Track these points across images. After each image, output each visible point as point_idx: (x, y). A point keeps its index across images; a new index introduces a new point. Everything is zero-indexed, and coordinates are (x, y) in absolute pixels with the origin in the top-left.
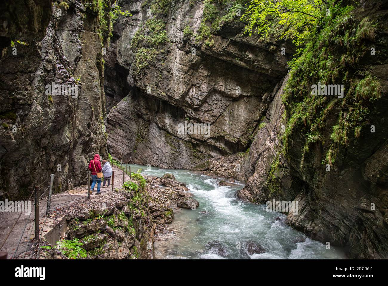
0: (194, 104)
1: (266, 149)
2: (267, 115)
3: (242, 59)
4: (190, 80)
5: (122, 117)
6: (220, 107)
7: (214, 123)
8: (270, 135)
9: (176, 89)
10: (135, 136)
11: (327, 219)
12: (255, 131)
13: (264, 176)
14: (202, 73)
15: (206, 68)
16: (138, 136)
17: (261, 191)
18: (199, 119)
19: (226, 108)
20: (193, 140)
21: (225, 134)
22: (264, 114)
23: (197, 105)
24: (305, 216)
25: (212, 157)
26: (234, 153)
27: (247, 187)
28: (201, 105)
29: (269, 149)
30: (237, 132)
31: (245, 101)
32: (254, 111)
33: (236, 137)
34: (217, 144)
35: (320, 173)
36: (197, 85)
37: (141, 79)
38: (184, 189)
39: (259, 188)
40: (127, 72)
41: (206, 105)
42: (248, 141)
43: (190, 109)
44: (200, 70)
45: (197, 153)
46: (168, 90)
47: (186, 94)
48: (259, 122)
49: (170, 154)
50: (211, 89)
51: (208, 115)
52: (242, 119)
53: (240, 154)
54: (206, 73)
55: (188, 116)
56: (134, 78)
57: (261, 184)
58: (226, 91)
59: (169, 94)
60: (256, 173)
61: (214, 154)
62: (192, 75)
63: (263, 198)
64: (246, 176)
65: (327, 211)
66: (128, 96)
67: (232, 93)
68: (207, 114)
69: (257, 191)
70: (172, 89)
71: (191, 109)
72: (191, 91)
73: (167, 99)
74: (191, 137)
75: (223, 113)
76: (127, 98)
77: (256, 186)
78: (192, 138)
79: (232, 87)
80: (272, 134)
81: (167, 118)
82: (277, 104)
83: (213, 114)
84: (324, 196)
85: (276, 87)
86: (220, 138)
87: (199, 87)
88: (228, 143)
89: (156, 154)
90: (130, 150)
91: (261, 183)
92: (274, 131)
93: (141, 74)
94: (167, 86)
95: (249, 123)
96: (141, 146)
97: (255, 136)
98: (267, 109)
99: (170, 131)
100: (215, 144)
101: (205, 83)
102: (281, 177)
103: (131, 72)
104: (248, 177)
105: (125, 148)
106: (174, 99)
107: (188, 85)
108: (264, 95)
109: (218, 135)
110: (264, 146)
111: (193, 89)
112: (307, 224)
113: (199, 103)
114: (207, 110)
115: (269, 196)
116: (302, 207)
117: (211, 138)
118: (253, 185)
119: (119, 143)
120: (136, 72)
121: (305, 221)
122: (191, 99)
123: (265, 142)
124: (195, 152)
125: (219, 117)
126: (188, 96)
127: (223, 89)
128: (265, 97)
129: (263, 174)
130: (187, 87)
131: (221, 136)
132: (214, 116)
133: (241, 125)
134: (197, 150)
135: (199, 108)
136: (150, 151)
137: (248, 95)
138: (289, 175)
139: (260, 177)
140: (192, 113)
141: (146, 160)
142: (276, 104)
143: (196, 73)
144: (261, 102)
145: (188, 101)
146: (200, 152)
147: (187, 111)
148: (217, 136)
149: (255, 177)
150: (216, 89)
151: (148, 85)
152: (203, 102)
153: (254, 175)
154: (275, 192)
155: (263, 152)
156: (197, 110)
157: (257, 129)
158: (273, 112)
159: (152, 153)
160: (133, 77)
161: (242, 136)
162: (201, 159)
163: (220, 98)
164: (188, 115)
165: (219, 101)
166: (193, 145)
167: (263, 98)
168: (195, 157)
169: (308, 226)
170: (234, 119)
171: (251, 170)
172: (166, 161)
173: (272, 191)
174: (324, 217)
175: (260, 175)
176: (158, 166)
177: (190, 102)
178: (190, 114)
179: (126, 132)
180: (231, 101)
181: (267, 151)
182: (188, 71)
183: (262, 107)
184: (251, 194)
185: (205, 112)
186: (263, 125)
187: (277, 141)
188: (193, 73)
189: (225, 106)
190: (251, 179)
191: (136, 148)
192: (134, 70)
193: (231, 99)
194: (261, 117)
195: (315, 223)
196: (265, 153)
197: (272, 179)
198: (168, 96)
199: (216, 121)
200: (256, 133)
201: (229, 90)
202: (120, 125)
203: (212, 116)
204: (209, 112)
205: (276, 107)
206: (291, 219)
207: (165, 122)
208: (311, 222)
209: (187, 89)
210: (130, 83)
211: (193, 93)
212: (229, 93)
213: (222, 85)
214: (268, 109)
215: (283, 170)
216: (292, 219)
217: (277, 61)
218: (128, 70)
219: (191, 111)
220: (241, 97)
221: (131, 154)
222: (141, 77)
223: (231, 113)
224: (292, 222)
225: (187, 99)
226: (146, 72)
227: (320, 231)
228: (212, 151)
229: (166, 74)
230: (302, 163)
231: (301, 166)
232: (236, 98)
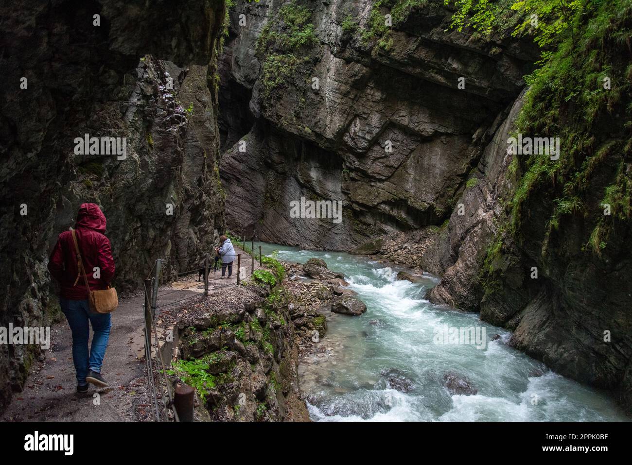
0: (357, 147)
1: (479, 222)
2: (480, 166)
3: (440, 72)
4: (351, 107)
5: (241, 167)
6: (401, 151)
7: (390, 177)
8: (486, 200)
9: (328, 122)
10: (261, 197)
11: (585, 342)
12: (458, 192)
13: (474, 267)
14: (372, 95)
15: (378, 86)
16: (266, 198)
17: (469, 290)
18: (366, 172)
19: (410, 153)
20: (354, 205)
21: (408, 196)
22: (474, 163)
23: (363, 149)
24: (547, 335)
25: (386, 233)
26: (422, 226)
27: (444, 283)
28: (368, 149)
29: (483, 221)
30: (428, 192)
31: (442, 142)
32: (458, 159)
33: (425, 202)
34: (394, 213)
35: (576, 266)
36: (364, 115)
37: (271, 106)
38: (340, 283)
39: (464, 286)
40: (248, 94)
41: (377, 148)
42: (446, 208)
43: (351, 155)
44: (368, 91)
45: (360, 226)
46: (316, 123)
47: (345, 130)
48: (465, 177)
49: (317, 226)
50: (386, 122)
51: (381, 165)
52: (437, 171)
53: (432, 229)
54: (378, 95)
55: (347, 166)
56: (260, 103)
57: (469, 280)
58: (412, 126)
59: (317, 130)
60: (459, 261)
61: (388, 228)
62: (356, 99)
63: (471, 302)
64: (442, 265)
65: (586, 330)
66: (250, 133)
67: (421, 129)
68: (378, 164)
69: (462, 290)
70: (321, 122)
71: (353, 154)
72: (353, 126)
73: (313, 138)
74: (352, 200)
75: (405, 161)
76: (249, 136)
77: (461, 282)
78: (353, 202)
79: (422, 119)
80: (489, 198)
81: (313, 169)
82: (499, 147)
83: (388, 163)
84: (581, 304)
85: (499, 118)
86: (399, 203)
87: (366, 119)
88: (412, 211)
89: (296, 226)
90: (253, 219)
91: (469, 278)
92: (492, 192)
93: (271, 97)
94: (314, 117)
95: (448, 180)
96: (270, 212)
97: (458, 199)
98: (480, 156)
99: (318, 191)
100: (391, 212)
101: (377, 111)
102: (504, 268)
103: (255, 94)
104: (445, 267)
105: (246, 215)
106: (325, 138)
107: (348, 115)
108: (476, 131)
109: (395, 197)
110: (474, 217)
111: (355, 123)
112: (549, 348)
113: (366, 145)
114: (378, 156)
115: (483, 300)
116: (541, 321)
117: (384, 202)
118: (455, 280)
119: (236, 209)
120: (264, 94)
121: (545, 343)
122: (353, 139)
123: (476, 210)
124: (358, 225)
125: (398, 168)
126: (348, 134)
127: (405, 121)
128: (477, 136)
129: (472, 264)
130: (346, 119)
131: (401, 199)
132: (390, 167)
133: (436, 181)
134: (361, 222)
135: (365, 153)
136: (285, 222)
137: (449, 132)
138: (518, 266)
139: (467, 267)
140: (354, 162)
141: (279, 236)
142: (496, 147)
143: (361, 95)
144: (470, 143)
145: (347, 142)
146: (365, 224)
147: (346, 159)
148: (394, 199)
149: (458, 268)
150: (394, 121)
151: (284, 115)
152: (372, 143)
153: (457, 264)
154: (494, 294)
155: (473, 227)
156: (362, 156)
157: (462, 188)
158: (490, 160)
159: (288, 225)
160: (258, 103)
161: (436, 199)
162: (367, 236)
163: (400, 137)
164: (348, 164)
165: (398, 141)
166: (354, 212)
167: (474, 136)
168: (357, 232)
169: (552, 351)
170: (424, 171)
171: (451, 255)
172: (310, 238)
173: (488, 291)
174: (581, 339)
175: (466, 264)
176: (298, 245)
177: (351, 143)
178: (350, 163)
179: (248, 191)
180: (418, 141)
181: (480, 226)
182: (348, 93)
183: (472, 153)
184: (451, 294)
185: (375, 159)
186: (472, 182)
187: (499, 210)
188: (356, 96)
189: (409, 151)
190: (451, 271)
191: (263, 216)
192: (260, 90)
193: (419, 139)
194: (469, 169)
195: (563, 348)
196: (476, 229)
197: (488, 272)
198: (315, 132)
199: (392, 175)
200: (461, 195)
201: (416, 124)
202: (238, 180)
203: (387, 166)
204: (381, 160)
205: (498, 153)
206: (520, 339)
207: (309, 176)
208: (556, 345)
209: (347, 122)
210: (254, 111)
211: (356, 129)
212: (417, 129)
213: (405, 114)
214: (483, 156)
215: (509, 258)
216: (523, 339)
217: (502, 74)
218: (251, 91)
219: (352, 158)
220: (436, 135)
221: (256, 225)
222: (272, 102)
223: (418, 161)
224: (522, 343)
225: (346, 139)
226: (280, 95)
227: (572, 361)
228: (386, 224)
229: (313, 97)
230: (544, 248)
231: (543, 252)
232: (427, 137)
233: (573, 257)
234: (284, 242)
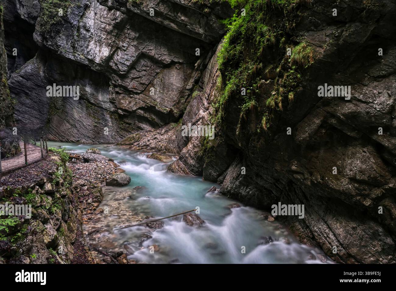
0: (120, 70)
1: (200, 118)
2: (200, 84)
3: (174, 21)
4: (114, 42)
5: (29, 84)
6: (150, 74)
7: (143, 91)
8: (204, 105)
9: (97, 52)
10: (47, 106)
11: (260, 184)
12: (187, 101)
13: (199, 146)
14: (128, 34)
15: (133, 29)
16: (51, 108)
17: (196, 161)
18: (127, 87)
19: (156, 75)
20: (119, 111)
21: (156, 103)
22: (196, 82)
23: (124, 71)
24: (240, 182)
25: (142, 129)
26: (166, 124)
27: (181, 158)
28: (128, 72)
29: (203, 118)
30: (169, 101)
31: (176, 68)
32: (186, 79)
33: (167, 107)
34: (146, 115)
35: (255, 139)
36: (123, 48)
37: (51, 37)
39: (193, 159)
40: (32, 28)
41: (134, 71)
42: (180, 111)
43: (115, 76)
44: (126, 31)
45: (124, 125)
46: (88, 52)
47: (110, 57)
48: (192, 90)
49: (93, 127)
50: (139, 54)
51: (137, 82)
52: (174, 87)
53: (172, 125)
54: (133, 34)
55: (113, 84)
56: (42, 35)
58: (157, 56)
59: (89, 57)
60: (190, 144)
61: (143, 126)
62: (118, 36)
63: (197, 168)
64: (179, 147)
65: (261, 176)
66: (35, 57)
67: (162, 59)
68: (135, 82)
69: (191, 161)
70: (92, 51)
71: (117, 75)
72: (116, 55)
73: (87, 63)
74: (118, 107)
75: (153, 80)
76: (34, 60)
77: (191, 157)
78: (118, 109)
79: (163, 52)
80: (206, 104)
81: (88, 85)
82: (211, 72)
83: (142, 81)
84: (258, 162)
85: (210, 54)
86: (150, 109)
87: (125, 51)
88: (159, 114)
89: (76, 127)
90: (41, 124)
91: (196, 153)
92: (207, 100)
93: (51, 30)
94: (87, 47)
95: (181, 93)
96: (55, 119)
97: (187, 105)
98: (200, 78)
99: (92, 101)
100: (145, 114)
101: (132, 46)
102: (216, 146)
103: (37, 28)
104: (181, 148)
105: (35, 121)
106: (96, 63)
107: (112, 47)
108: (197, 62)
110: (197, 115)
111: (118, 53)
112: (242, 190)
113: (126, 68)
114: (134, 77)
115: (205, 166)
116: (237, 174)
117: (140, 108)
118: (187, 155)
119: (26, 116)
120: (45, 28)
121: (239, 187)
122: (116, 64)
123: (199, 111)
124: (123, 124)
125: (148, 85)
126: (113, 61)
127: (153, 53)
128: (198, 64)
129: (197, 144)
130: (111, 50)
131: (151, 106)
132: (143, 84)
133: (174, 95)
134: (125, 123)
135: (126, 74)
136: (67, 124)
137: (180, 61)
138: (223, 143)
139: (194, 147)
140: (118, 80)
141: (63, 134)
142: (209, 72)
143: (121, 34)
144: (194, 69)
145: (112, 66)
146: (127, 123)
147: (111, 78)
148: (147, 106)
149: (189, 148)
150: (145, 53)
151: (62, 45)
152: (130, 67)
153: (188, 145)
154: (211, 162)
155: (197, 122)
156: (123, 77)
157: (190, 98)
158: (206, 80)
159: (70, 127)
160: (40, 34)
161: (174, 105)
163: (149, 64)
164: (113, 82)
165: (148, 67)
166: (120, 115)
167: (196, 65)
168: (122, 129)
170: (165, 87)
171: (184, 141)
172: (88, 135)
173: (207, 160)
174: (258, 182)
175: (194, 145)
176: (78, 141)
177: (114, 67)
178: (115, 82)
179: (36, 102)
180: (161, 67)
181: (201, 121)
182: (112, 31)
183: (195, 75)
184: (185, 165)
185: (133, 79)
186: (195, 93)
187: (212, 110)
188: (117, 34)
189: (155, 73)
190: (184, 150)
191: (49, 121)
192: (42, 25)
193: (161, 66)
194: (194, 86)
195: (249, 189)
196: (199, 123)
197: (207, 149)
198: (88, 59)
199: (145, 89)
200: (189, 102)
201: (159, 56)
202: (27, 94)
203: (141, 84)
204: (137, 80)
205: (210, 75)
206: (226, 187)
207: (85, 91)
208: (245, 187)
209: (112, 53)
210: (38, 41)
211: (118, 57)
212: (160, 59)
213: (152, 48)
214: (202, 77)
215: (218, 139)
216: (228, 186)
217: (211, 25)
218: (34, 26)
219: (117, 78)
220: (173, 63)
221: (44, 128)
222: (53, 34)
223: (162, 80)
224: (227, 189)
225: (111, 64)
226: (58, 29)
227: (254, 195)
228: (142, 123)
229: (85, 33)
230: (238, 130)
231: (237, 133)
232: (167, 64)
233: (253, 134)
234: (67, 139)
